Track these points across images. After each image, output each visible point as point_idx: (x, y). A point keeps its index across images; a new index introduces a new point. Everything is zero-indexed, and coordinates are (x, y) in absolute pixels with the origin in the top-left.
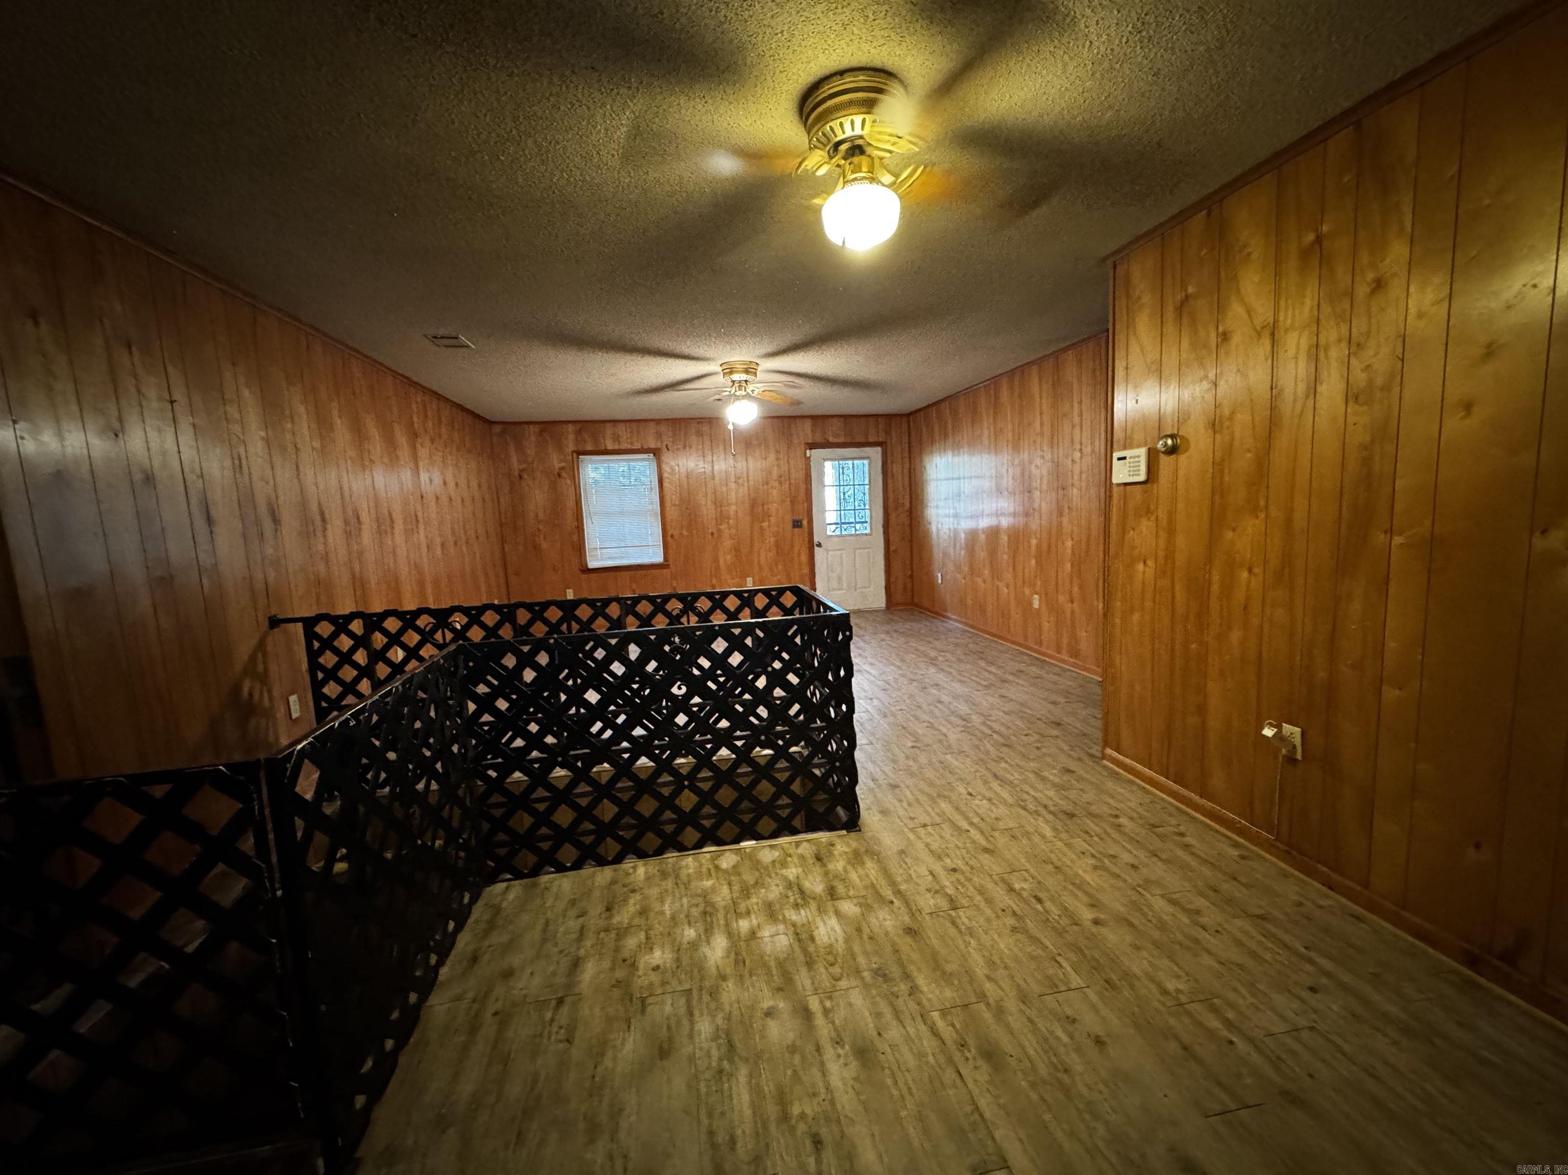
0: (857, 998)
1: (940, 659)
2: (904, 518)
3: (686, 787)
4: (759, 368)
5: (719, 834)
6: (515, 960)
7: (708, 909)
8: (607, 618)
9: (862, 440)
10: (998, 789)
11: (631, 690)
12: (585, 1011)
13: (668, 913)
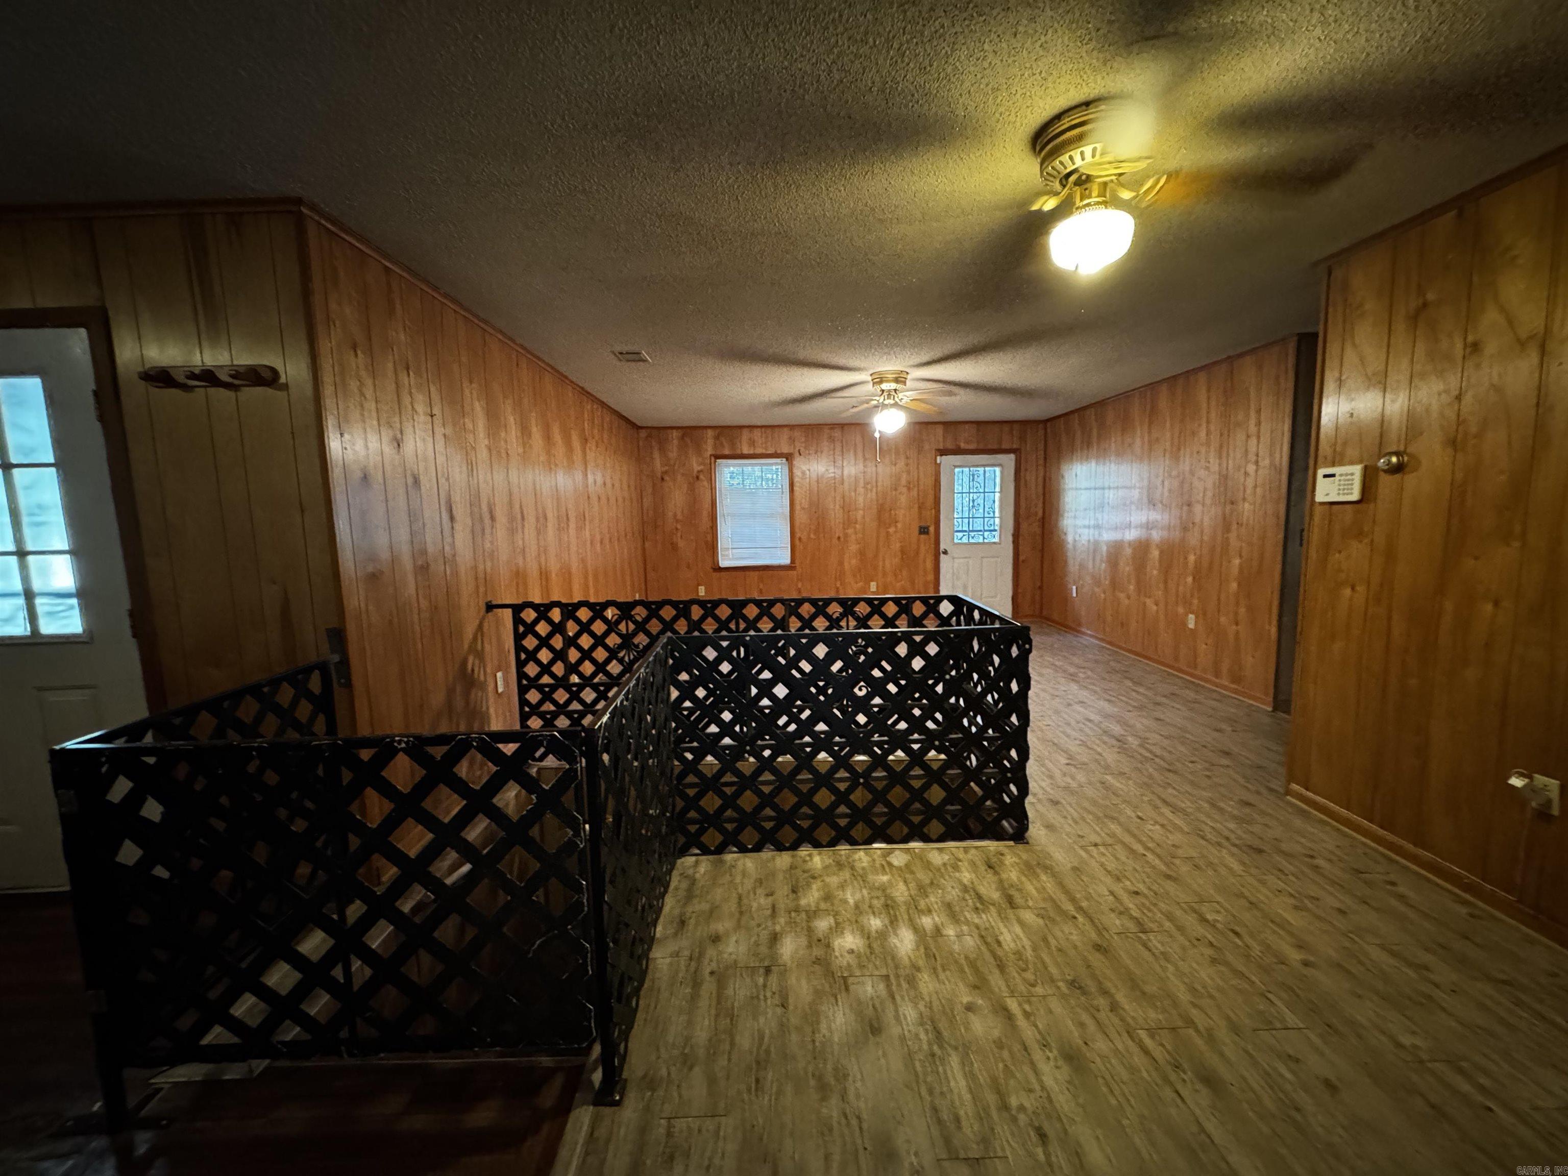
0: (1055, 1005)
1: (1081, 675)
2: (1036, 528)
3: (860, 784)
4: (909, 377)
5: (889, 831)
6: (719, 927)
7: (889, 902)
8: (772, 618)
9: (995, 447)
10: (1170, 816)
11: (817, 686)
12: (792, 980)
13: (851, 901)
